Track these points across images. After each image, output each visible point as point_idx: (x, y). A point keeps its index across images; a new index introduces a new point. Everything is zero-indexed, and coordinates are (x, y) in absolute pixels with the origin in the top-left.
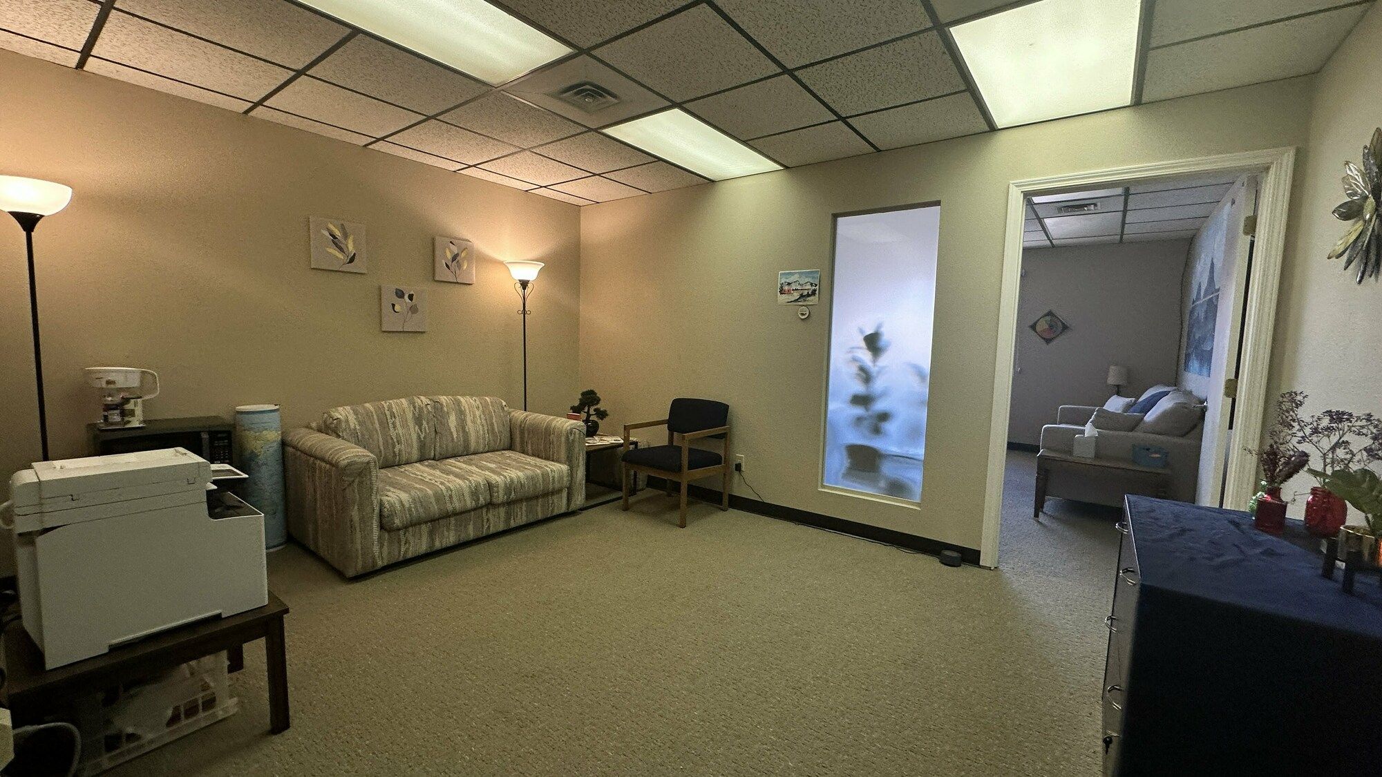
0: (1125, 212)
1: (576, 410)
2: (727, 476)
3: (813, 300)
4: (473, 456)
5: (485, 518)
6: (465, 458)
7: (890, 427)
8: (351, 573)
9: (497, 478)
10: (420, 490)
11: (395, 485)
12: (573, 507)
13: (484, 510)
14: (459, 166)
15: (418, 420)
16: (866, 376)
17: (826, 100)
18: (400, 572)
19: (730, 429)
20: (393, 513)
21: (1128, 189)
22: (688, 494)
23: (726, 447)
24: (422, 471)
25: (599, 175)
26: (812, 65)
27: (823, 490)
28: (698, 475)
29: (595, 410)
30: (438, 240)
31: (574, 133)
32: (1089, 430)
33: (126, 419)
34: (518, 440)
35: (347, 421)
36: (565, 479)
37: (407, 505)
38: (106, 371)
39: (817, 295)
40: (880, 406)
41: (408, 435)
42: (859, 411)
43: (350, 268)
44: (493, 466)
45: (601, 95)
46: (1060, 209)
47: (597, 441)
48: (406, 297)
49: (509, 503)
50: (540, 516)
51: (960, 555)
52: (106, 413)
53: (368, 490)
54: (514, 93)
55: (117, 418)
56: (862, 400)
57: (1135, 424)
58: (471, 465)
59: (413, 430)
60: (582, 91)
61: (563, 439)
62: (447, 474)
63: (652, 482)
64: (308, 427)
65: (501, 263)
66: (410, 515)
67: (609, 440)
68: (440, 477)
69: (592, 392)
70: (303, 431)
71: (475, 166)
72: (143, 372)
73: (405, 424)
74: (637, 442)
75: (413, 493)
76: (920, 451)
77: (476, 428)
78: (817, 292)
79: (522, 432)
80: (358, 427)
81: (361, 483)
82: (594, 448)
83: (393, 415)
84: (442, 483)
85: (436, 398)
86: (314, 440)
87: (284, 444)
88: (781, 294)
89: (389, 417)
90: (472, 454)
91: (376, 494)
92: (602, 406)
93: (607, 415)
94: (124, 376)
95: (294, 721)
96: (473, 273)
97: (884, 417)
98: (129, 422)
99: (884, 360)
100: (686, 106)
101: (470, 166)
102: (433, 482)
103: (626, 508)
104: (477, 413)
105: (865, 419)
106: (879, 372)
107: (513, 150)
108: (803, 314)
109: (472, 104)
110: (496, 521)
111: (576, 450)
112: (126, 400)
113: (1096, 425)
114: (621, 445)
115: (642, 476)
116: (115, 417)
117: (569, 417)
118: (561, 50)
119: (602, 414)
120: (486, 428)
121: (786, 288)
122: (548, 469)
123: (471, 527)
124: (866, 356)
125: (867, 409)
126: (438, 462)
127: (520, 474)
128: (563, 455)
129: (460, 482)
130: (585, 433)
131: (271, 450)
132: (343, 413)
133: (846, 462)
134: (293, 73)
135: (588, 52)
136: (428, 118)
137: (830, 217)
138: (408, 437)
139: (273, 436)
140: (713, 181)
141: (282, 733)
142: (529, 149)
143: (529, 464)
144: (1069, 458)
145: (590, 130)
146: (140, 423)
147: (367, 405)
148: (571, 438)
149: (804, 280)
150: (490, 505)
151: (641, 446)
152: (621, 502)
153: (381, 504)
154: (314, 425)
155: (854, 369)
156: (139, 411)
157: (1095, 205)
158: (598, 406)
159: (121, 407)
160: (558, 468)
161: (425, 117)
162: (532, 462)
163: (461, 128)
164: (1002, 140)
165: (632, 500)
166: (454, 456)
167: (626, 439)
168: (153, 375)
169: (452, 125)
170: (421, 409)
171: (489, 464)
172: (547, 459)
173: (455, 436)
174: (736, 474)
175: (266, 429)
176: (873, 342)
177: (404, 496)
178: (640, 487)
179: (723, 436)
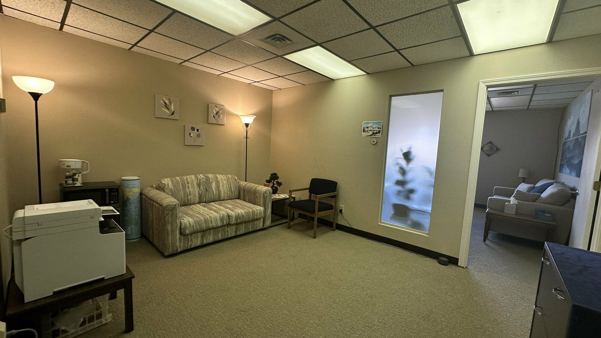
0: (532, 95)
1: (268, 181)
2: (335, 215)
3: (379, 135)
4: (222, 201)
5: (226, 230)
6: (219, 202)
7: (414, 196)
8: (167, 254)
9: (232, 213)
10: (198, 217)
11: (187, 214)
12: (265, 226)
13: (226, 227)
14: (220, 73)
15: (199, 185)
16: (403, 172)
17: (390, 41)
18: (188, 254)
19: (338, 193)
20: (186, 228)
21: (536, 85)
22: (318, 222)
23: (335, 201)
24: (200, 208)
25: (282, 77)
26: (385, 24)
27: (380, 224)
28: (322, 214)
29: (276, 182)
30: (210, 105)
31: (271, 58)
32: (512, 200)
33: (75, 182)
34: (242, 195)
35: (168, 185)
36: (262, 214)
37: (192, 224)
38: (67, 161)
39: (381, 133)
40: (409, 186)
41: (194, 191)
42: (399, 188)
43: (172, 117)
44: (230, 206)
45: (284, 40)
46: (499, 94)
47: (277, 196)
48: (196, 130)
49: (237, 224)
50: (251, 230)
51: (448, 260)
52: (66, 180)
53: (174, 217)
54: (244, 39)
55: (71, 182)
56: (400, 183)
57: (536, 199)
58: (221, 206)
59: (197, 190)
60: (275, 38)
61: (262, 195)
62: (210, 210)
63: (300, 216)
64: (152, 187)
65: (237, 115)
66: (193, 229)
67: (282, 196)
68: (208, 211)
69: (275, 174)
70: (150, 189)
71: (227, 72)
72: (83, 162)
73: (193, 187)
74: (295, 197)
75: (195, 218)
76: (429, 208)
77: (224, 189)
78: (381, 132)
79: (244, 191)
80: (173, 188)
81: (172, 214)
82: (276, 200)
83: (188, 183)
84: (208, 214)
85: (207, 175)
86: (153, 193)
87: (141, 194)
88: (364, 132)
89: (186, 183)
90: (222, 200)
91: (179, 219)
92: (279, 180)
93: (282, 184)
94: (74, 163)
95: (136, 327)
96: (225, 120)
97: (412, 191)
98: (76, 184)
99: (412, 165)
100: (323, 45)
101: (225, 73)
102: (204, 213)
103: (289, 227)
104: (225, 182)
105: (402, 192)
106: (409, 170)
107: (244, 65)
108: (374, 142)
109: (226, 45)
110: (231, 232)
111: (268, 200)
112: (75, 174)
113: (516, 198)
114: (288, 199)
115: (297, 213)
116: (70, 181)
117: (265, 185)
118: (267, 19)
119: (279, 184)
120: (228, 189)
121: (366, 129)
122: (255, 209)
123: (220, 235)
124: (403, 163)
125: (403, 187)
126: (207, 204)
127: (242, 211)
128: (262, 203)
129: (216, 214)
130: (272, 193)
131: (136, 197)
132: (167, 181)
133: (392, 212)
134: (148, 31)
135: (278, 19)
136: (207, 51)
137: (388, 96)
138: (194, 193)
139: (137, 191)
140: (333, 80)
141: (130, 333)
142: (251, 65)
143: (246, 206)
144: (501, 213)
145: (278, 56)
146: (81, 184)
147: (177, 178)
148: (266, 195)
149: (374, 126)
150: (229, 225)
151: (297, 199)
152: (287, 224)
153: (181, 223)
154: (154, 186)
155: (397, 168)
156: (80, 179)
157: (518, 92)
158: (278, 180)
159: (72, 177)
160: (259, 209)
161: (205, 51)
162: (248, 205)
163: (221, 55)
164: (476, 61)
165: (292, 223)
166: (214, 201)
167: (290, 196)
168: (87, 163)
169: (217, 54)
170: (200, 180)
171: (229, 206)
172: (254, 204)
173: (215, 192)
174: (340, 214)
175: (134, 188)
176: (407, 156)
177: (191, 220)
178: (296, 217)
179: (334, 197)
